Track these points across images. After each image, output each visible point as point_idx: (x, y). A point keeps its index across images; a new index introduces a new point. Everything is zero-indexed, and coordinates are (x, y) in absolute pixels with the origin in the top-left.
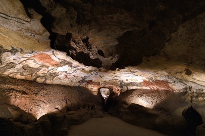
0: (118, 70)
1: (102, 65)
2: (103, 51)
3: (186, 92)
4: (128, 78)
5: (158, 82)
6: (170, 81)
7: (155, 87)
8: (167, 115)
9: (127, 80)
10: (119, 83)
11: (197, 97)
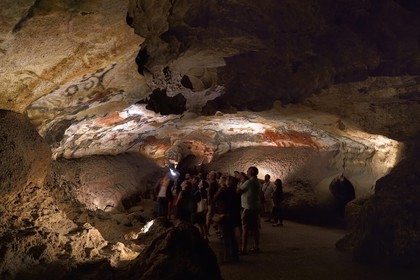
0: (220, 115)
1: (187, 105)
2: (190, 76)
3: (338, 152)
4: (233, 126)
5: (293, 135)
6: (313, 133)
7: (287, 142)
8: (307, 191)
9: (232, 130)
10: (214, 136)
11: (352, 159)
